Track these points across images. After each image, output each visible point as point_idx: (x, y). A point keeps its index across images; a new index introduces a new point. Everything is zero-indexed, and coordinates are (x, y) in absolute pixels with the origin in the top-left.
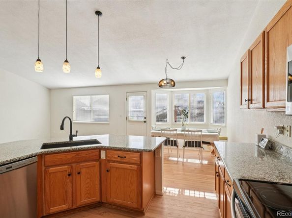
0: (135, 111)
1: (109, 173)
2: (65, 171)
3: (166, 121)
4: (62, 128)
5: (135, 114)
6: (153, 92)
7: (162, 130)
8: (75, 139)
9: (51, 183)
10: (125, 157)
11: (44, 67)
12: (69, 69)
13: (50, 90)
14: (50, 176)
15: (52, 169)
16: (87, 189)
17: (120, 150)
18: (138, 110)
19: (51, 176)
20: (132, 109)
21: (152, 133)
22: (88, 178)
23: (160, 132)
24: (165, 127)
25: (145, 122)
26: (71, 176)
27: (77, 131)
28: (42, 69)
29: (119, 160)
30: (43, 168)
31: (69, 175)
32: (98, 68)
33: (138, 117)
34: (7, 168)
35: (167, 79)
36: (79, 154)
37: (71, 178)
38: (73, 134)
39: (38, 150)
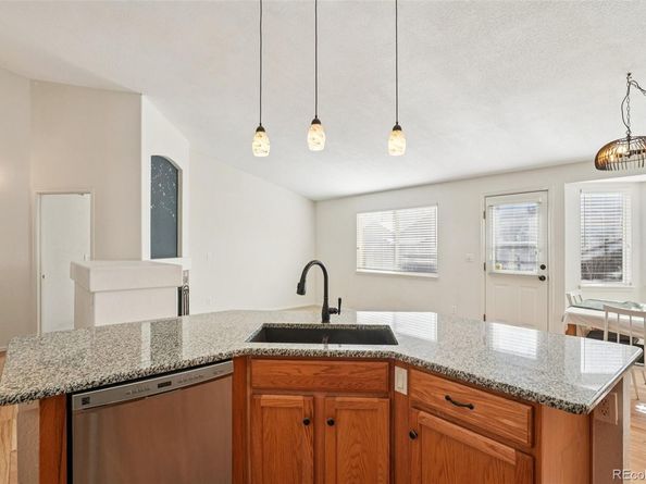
0: (510, 247)
1: (416, 444)
2: (297, 408)
3: (621, 278)
4: (301, 290)
5: (512, 256)
6: (571, 189)
7: (607, 309)
8: (334, 320)
9: (265, 435)
10: (471, 407)
11: (271, 143)
12: (322, 141)
13: (315, 203)
14: (262, 414)
15: (267, 399)
16: (354, 472)
17: (454, 377)
18: (520, 243)
19: (266, 415)
20: (501, 242)
21: (571, 315)
22: (356, 442)
23: (602, 314)
24: (618, 299)
25: (542, 278)
26: (311, 426)
27: (340, 300)
28: (268, 148)
29: (449, 409)
30: (249, 392)
31: (307, 422)
32: (397, 128)
33: (519, 263)
34: (160, 386)
35: (629, 139)
36: (332, 367)
37: (311, 432)
38: (330, 306)
39: (242, 344)
